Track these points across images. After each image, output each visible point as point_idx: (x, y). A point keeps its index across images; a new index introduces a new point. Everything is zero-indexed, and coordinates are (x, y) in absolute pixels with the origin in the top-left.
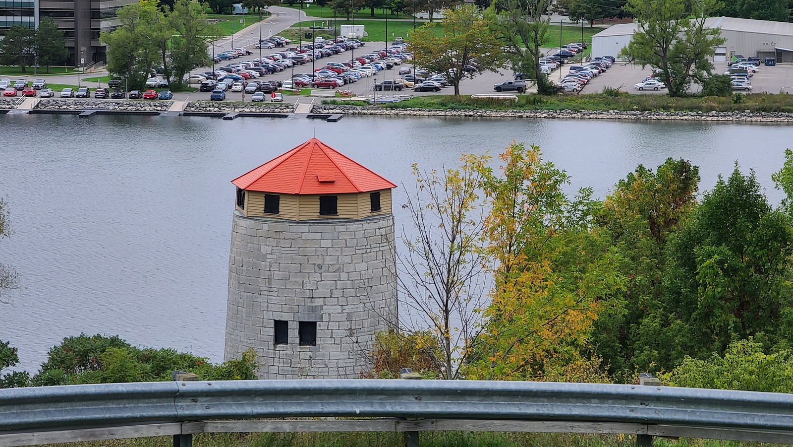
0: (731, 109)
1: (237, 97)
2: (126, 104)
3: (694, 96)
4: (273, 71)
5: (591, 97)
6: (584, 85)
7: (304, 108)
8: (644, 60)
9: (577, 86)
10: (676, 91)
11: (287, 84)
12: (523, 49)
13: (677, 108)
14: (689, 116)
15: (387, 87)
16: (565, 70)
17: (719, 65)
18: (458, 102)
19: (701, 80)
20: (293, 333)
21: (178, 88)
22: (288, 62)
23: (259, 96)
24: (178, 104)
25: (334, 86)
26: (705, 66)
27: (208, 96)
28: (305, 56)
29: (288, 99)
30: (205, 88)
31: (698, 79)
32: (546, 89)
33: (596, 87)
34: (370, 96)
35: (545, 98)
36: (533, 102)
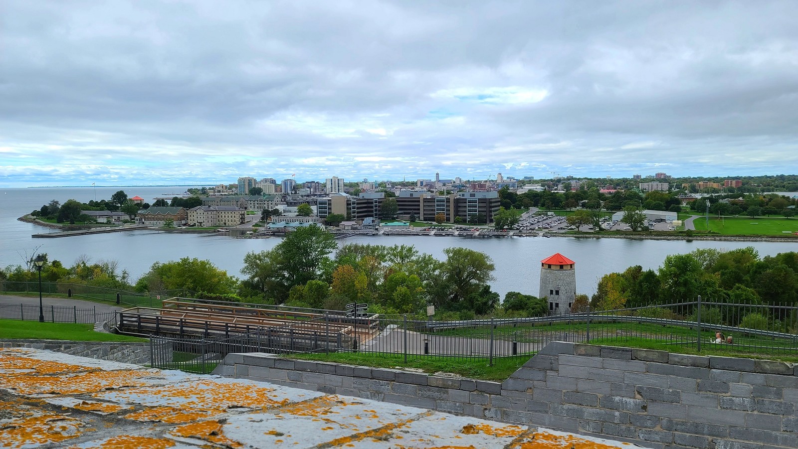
0: (649, 235)
1: (525, 232)
2: (499, 233)
3: (639, 231)
4: (533, 224)
5: (612, 231)
6: (611, 228)
7: (541, 234)
8: (626, 223)
9: (609, 228)
10: (635, 230)
11: (537, 228)
12: (595, 219)
13: (635, 235)
14: (638, 237)
15: (561, 229)
16: (606, 224)
17: (646, 223)
18: (579, 232)
19: (641, 227)
20: (554, 293)
21: (511, 229)
22: (536, 222)
23: (530, 231)
24: (511, 233)
25: (548, 228)
26: (642, 224)
27: (518, 231)
28: (540, 220)
29: (537, 232)
30: (517, 229)
31: (640, 227)
32: (601, 229)
33: (614, 229)
34: (557, 231)
35: (601, 232)
36: (598, 233)
